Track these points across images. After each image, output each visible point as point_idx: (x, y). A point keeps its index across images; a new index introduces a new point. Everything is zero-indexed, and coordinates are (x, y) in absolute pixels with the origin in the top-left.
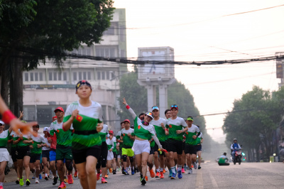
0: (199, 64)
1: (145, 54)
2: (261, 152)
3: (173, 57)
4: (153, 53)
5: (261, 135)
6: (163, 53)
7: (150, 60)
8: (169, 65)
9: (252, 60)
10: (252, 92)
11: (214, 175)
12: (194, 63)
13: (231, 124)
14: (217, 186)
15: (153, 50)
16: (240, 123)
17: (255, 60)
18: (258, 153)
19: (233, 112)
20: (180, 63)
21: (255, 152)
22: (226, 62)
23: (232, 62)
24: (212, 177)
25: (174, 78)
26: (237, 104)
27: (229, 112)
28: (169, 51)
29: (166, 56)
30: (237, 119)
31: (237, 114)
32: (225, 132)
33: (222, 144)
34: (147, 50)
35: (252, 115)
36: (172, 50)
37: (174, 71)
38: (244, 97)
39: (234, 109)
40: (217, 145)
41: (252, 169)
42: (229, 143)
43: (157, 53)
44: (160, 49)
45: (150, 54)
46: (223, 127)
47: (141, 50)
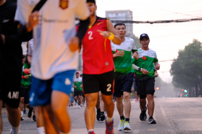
0: (152, 23)
1: (110, 16)
2: (199, 89)
3: (132, 18)
4: (117, 14)
5: (199, 77)
6: (124, 15)
7: (114, 20)
8: (128, 24)
9: (192, 20)
10: (192, 44)
11: (163, 107)
12: (148, 22)
13: (176, 68)
14: (165, 115)
15: (116, 12)
16: (183, 67)
17: (195, 20)
18: (197, 90)
19: (178, 59)
20: (137, 22)
21: (194, 89)
22: (172, 21)
23: (177, 21)
24: (162, 109)
25: (132, 33)
26: (181, 53)
27: (175, 60)
28: (129, 13)
29: (126, 17)
30: (180, 64)
31: (181, 61)
32: (172, 74)
33: (170, 84)
34: (112, 12)
35: (192, 61)
36: (131, 12)
37: (132, 28)
38: (187, 48)
39: (179, 57)
40: (165, 84)
41: (192, 102)
42: (175, 83)
43: (120, 15)
44: (122, 12)
45: (114, 15)
46: (170, 70)
47: (107, 13)
